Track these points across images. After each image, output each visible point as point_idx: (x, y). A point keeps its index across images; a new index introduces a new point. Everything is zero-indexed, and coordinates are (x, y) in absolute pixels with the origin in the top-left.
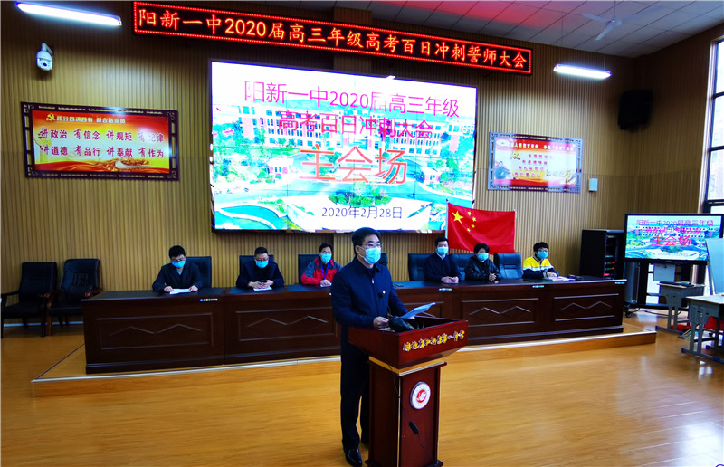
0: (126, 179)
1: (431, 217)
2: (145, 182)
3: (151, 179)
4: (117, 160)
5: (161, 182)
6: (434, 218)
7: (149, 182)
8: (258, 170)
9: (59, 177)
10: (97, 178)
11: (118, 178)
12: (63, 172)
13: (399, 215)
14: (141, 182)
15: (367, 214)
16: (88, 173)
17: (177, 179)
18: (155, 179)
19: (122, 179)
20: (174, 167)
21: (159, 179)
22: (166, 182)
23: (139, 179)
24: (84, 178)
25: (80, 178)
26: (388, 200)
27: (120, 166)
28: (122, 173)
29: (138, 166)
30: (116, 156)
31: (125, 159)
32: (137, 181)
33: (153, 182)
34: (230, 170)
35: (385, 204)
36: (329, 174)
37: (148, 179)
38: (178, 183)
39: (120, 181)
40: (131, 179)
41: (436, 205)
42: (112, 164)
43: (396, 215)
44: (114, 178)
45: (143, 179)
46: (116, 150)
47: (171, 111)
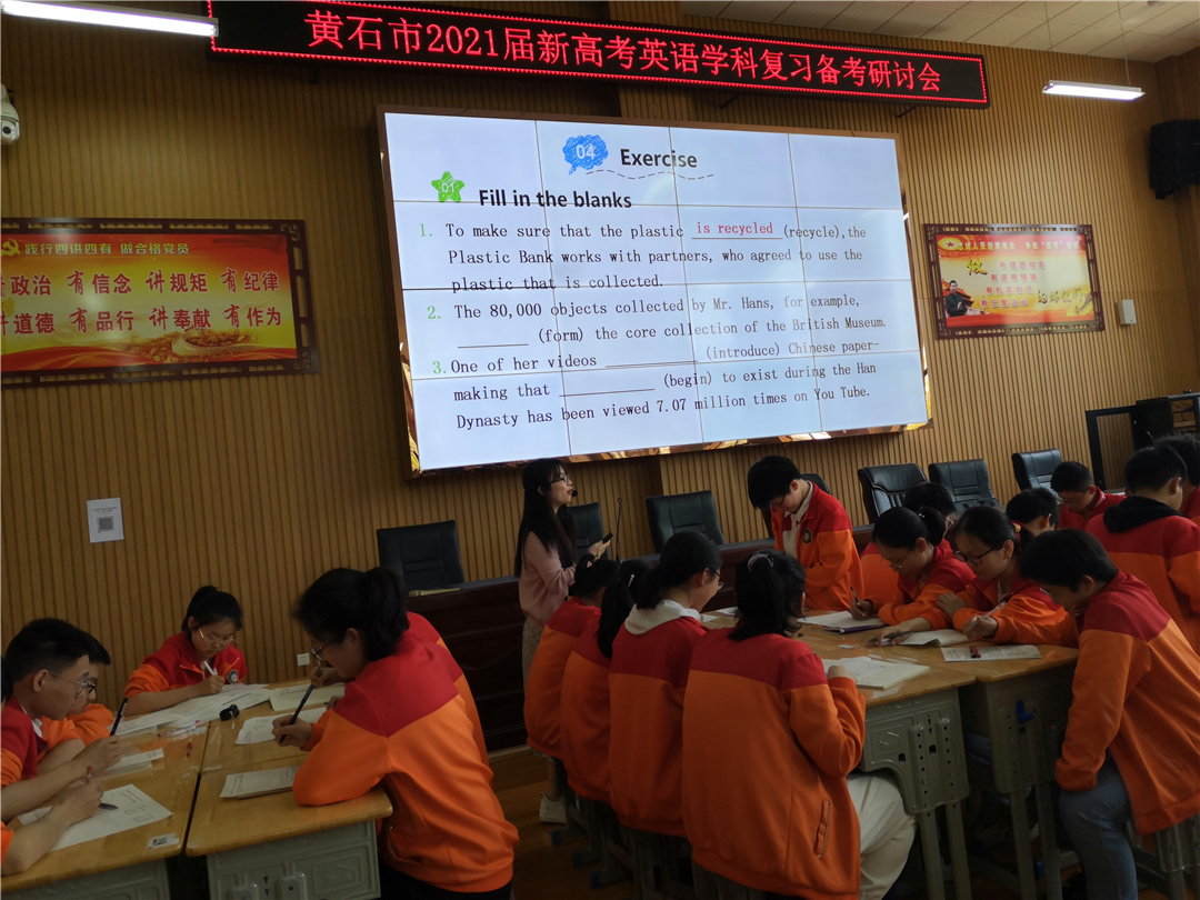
0: (200, 377)
2: (244, 381)
3: (257, 374)
4: (175, 336)
5: (281, 379)
7: (253, 380)
9: (36, 384)
11: (180, 378)
12: (45, 372)
14: (235, 381)
17: (315, 372)
18: (266, 374)
19: (190, 378)
20: (306, 344)
21: (275, 373)
22: (290, 379)
23: (229, 376)
24: (97, 382)
25: (88, 383)
27: (181, 348)
28: (190, 366)
29: (225, 347)
30: (171, 327)
31: (195, 333)
32: (225, 382)
33: (262, 379)
37: (248, 374)
38: (317, 377)
39: (186, 384)
40: (210, 377)
42: (165, 345)
44: (170, 379)
45: (237, 375)
46: (170, 314)
47: (291, 222)
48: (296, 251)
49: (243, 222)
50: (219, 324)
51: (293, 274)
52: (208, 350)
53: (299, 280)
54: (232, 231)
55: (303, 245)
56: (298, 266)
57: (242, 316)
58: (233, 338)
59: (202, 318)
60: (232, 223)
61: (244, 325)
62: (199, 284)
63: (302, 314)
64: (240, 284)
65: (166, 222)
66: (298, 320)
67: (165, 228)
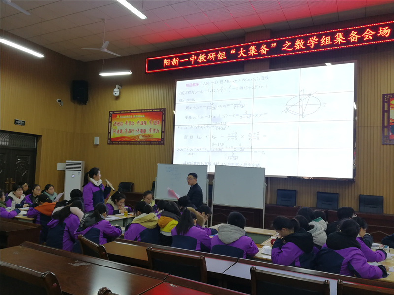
3: (153, 144)
4: (140, 135)
9: (118, 144)
10: (132, 144)
11: (140, 144)
12: (120, 141)
16: (129, 141)
17: (163, 144)
18: (155, 144)
19: (142, 144)
20: (163, 137)
21: (156, 144)
22: (159, 145)
23: (148, 144)
24: (127, 144)
25: (126, 144)
27: (141, 138)
28: (142, 141)
30: (140, 133)
31: (143, 134)
37: (151, 144)
38: (164, 146)
40: (145, 144)
42: (138, 137)
44: (138, 144)
46: (140, 130)
47: (163, 109)
48: (164, 115)
49: (154, 109)
50: (148, 133)
51: (162, 121)
52: (145, 138)
53: (163, 122)
54: (152, 111)
55: (165, 114)
56: (163, 119)
57: (152, 130)
58: (149, 136)
59: (145, 131)
60: (152, 109)
61: (152, 133)
62: (145, 123)
63: (163, 130)
64: (152, 123)
65: (141, 110)
66: (162, 132)
67: (141, 111)
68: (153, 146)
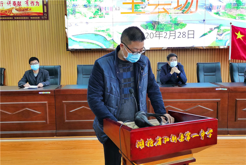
0: (19, 19)
1: (218, 36)
2: (29, 21)
3: (33, 19)
4: (13, 8)
5: (39, 21)
6: (220, 37)
7: (32, 21)
8: (94, 10)
11: (14, 19)
13: (192, 36)
14: (27, 21)
15: (168, 36)
17: (47, 19)
18: (35, 19)
20: (45, 11)
21: (37, 19)
22: (41, 21)
23: (26, 19)
26: (184, 25)
27: (15, 12)
28: (17, 16)
29: (25, 11)
31: (18, 8)
32: (25, 21)
33: (34, 21)
34: (77, 11)
35: (181, 28)
36: (141, 9)
37: (31, 19)
38: (48, 21)
39: (15, 21)
40: (21, 19)
41: (222, 28)
42: (10, 11)
43: (190, 36)
44: (11, 20)
45: (28, 19)
46: (12, 2)
50: (24, 5)
52: (21, 12)
57: (29, 3)
58: (27, 9)
59: (19, 4)
61: (30, 6)
66: (44, 5)
68: (33, 22)
